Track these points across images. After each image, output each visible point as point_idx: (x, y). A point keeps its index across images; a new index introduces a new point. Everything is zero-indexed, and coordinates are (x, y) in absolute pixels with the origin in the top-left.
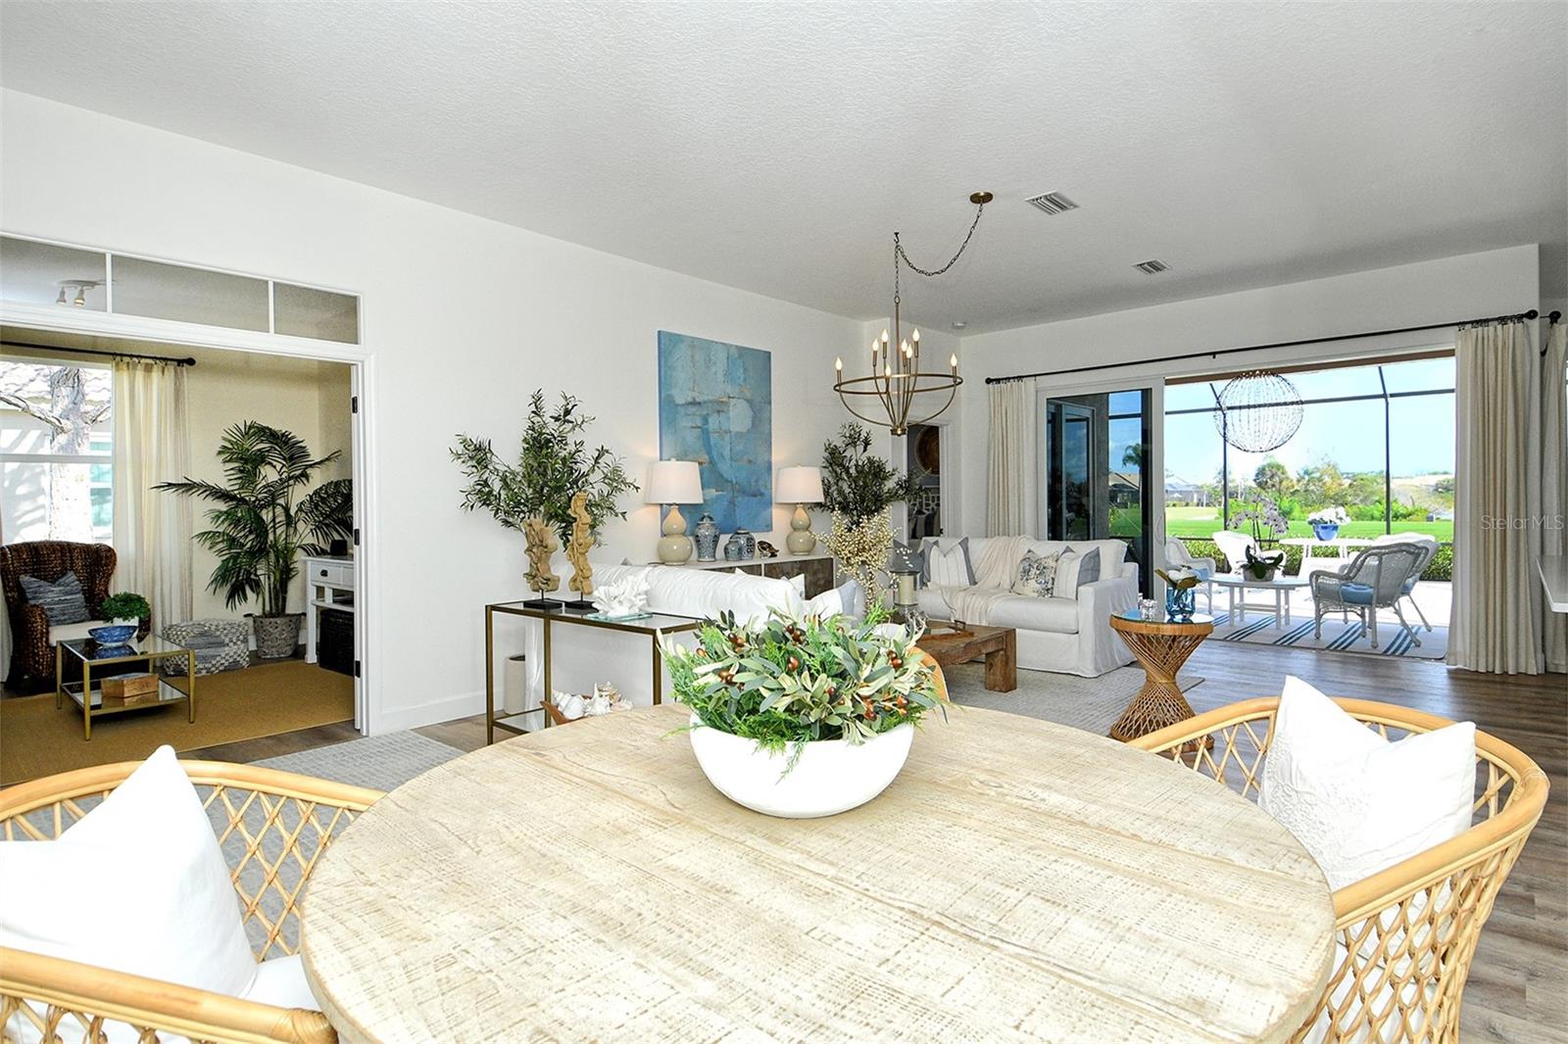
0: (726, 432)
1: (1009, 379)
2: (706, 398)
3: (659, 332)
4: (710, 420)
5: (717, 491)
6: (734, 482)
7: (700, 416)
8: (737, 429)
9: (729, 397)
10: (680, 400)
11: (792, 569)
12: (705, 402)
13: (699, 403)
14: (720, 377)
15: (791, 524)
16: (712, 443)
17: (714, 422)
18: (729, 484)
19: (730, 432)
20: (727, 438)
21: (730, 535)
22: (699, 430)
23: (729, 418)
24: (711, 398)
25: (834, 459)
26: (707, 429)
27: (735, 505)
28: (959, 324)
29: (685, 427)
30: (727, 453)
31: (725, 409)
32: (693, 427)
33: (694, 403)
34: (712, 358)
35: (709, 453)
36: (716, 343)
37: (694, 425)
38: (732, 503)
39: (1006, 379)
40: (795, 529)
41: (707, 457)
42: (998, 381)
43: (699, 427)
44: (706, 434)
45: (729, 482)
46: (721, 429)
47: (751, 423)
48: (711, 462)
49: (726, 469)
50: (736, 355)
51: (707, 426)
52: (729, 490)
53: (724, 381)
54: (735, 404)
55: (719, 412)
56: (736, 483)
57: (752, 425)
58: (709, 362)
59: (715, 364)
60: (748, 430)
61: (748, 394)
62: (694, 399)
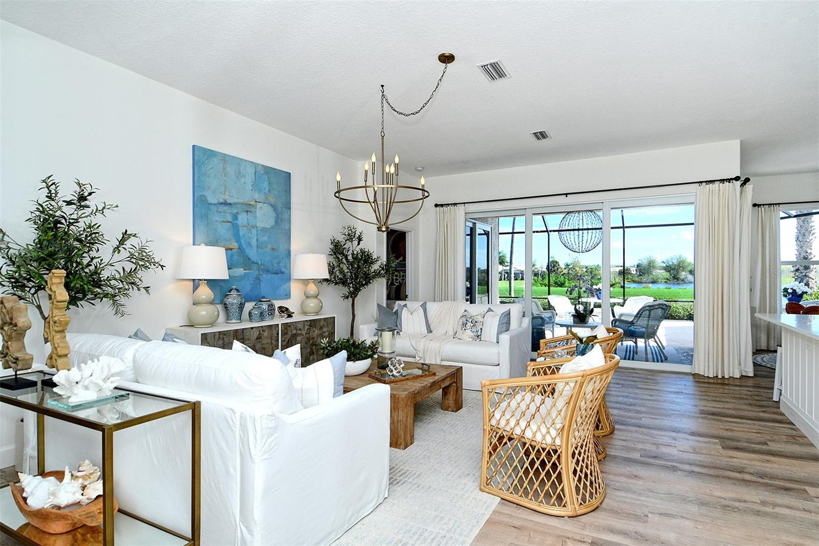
0: (252, 226)
1: (448, 205)
2: (236, 201)
3: (194, 146)
4: (240, 217)
5: (243, 270)
6: (260, 263)
7: (230, 213)
8: (262, 225)
9: (256, 202)
10: (212, 200)
11: (304, 327)
12: (235, 204)
13: (230, 204)
14: (249, 186)
15: (305, 294)
16: (241, 234)
17: (243, 219)
18: (256, 266)
19: (257, 227)
20: (254, 231)
21: (255, 303)
22: (230, 224)
23: (256, 217)
24: (241, 201)
25: (337, 249)
26: (236, 224)
27: (260, 280)
28: (420, 169)
29: (217, 221)
30: (254, 242)
31: (253, 210)
32: (224, 222)
33: (225, 203)
34: (242, 171)
35: (238, 241)
36: (246, 161)
37: (225, 220)
38: (258, 278)
39: (447, 204)
40: (307, 297)
41: (236, 244)
42: (442, 205)
43: (230, 222)
44: (235, 227)
45: (256, 263)
46: (249, 224)
47: (274, 221)
48: (239, 248)
49: (252, 254)
50: (262, 172)
51: (236, 222)
52: (256, 269)
53: (252, 190)
54: (261, 207)
55: (247, 212)
56: (261, 265)
57: (275, 223)
58: (239, 174)
59: (244, 177)
60: (272, 227)
61: (272, 200)
62: (225, 200)
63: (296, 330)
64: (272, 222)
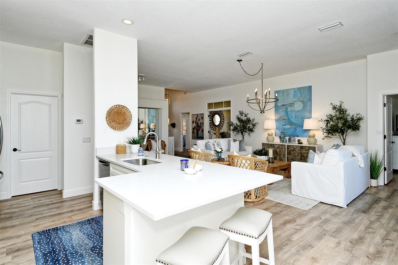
0: (293, 111)
2: (287, 103)
5: (290, 126)
6: (296, 123)
7: (285, 108)
8: (297, 110)
9: (294, 102)
10: (279, 105)
12: (287, 104)
13: (285, 105)
16: (289, 114)
17: (289, 109)
19: (295, 110)
23: (294, 107)
24: (288, 103)
26: (287, 111)
27: (296, 129)
29: (281, 111)
30: (294, 116)
31: (293, 105)
33: (283, 105)
35: (288, 116)
36: (290, 89)
40: (310, 137)
41: (287, 118)
43: (284, 111)
44: (287, 112)
46: (291, 110)
48: (288, 119)
49: (293, 120)
50: (297, 90)
51: (287, 110)
52: (294, 126)
53: (293, 98)
54: (297, 103)
55: (291, 106)
57: (303, 107)
58: (288, 95)
59: (290, 94)
60: (301, 109)
61: (302, 99)
62: (283, 104)
64: (302, 107)
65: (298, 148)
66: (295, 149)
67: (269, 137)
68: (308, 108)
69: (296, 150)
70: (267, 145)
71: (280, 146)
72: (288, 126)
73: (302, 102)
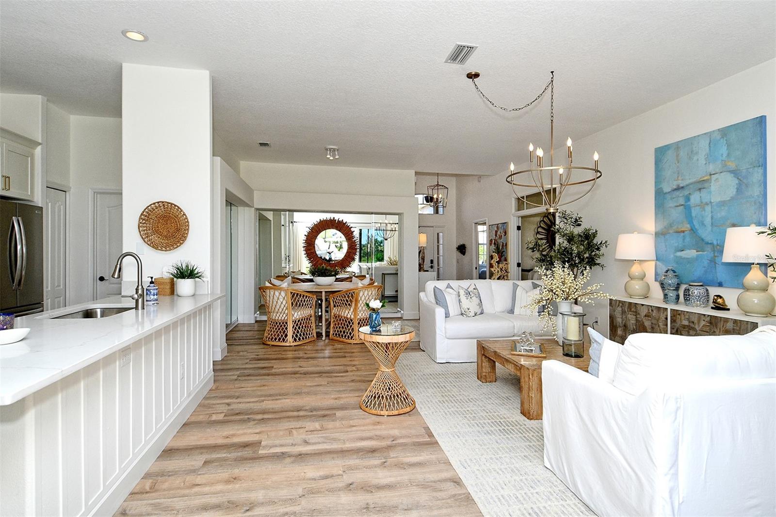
0: (707, 204)
2: (688, 182)
3: (656, 149)
4: (691, 197)
5: (697, 252)
6: (715, 243)
8: (719, 199)
9: (711, 175)
10: (667, 188)
12: (687, 185)
13: (683, 187)
14: (704, 161)
16: (693, 215)
17: (695, 198)
18: (710, 246)
19: (711, 202)
20: (708, 208)
22: (682, 207)
23: (710, 192)
24: (692, 181)
26: (689, 206)
27: (715, 263)
29: (671, 207)
30: (708, 221)
31: (707, 185)
32: (677, 206)
33: (679, 188)
34: (694, 149)
35: (691, 222)
36: (699, 136)
37: (678, 204)
38: (713, 261)
41: (688, 226)
44: (687, 208)
45: (710, 244)
46: (702, 202)
47: (735, 190)
48: (692, 229)
49: (706, 233)
50: (719, 137)
51: (689, 203)
52: (710, 250)
53: (706, 164)
54: (717, 179)
55: (700, 189)
56: (718, 245)
57: (737, 191)
58: (692, 153)
59: (697, 153)
60: (732, 198)
61: (732, 165)
62: (678, 186)
63: (689, 322)
64: (732, 192)
65: (703, 323)
66: (692, 325)
67: (632, 281)
68: (756, 191)
69: (696, 327)
70: (621, 304)
71: (652, 311)
72: (691, 253)
73: (733, 175)
